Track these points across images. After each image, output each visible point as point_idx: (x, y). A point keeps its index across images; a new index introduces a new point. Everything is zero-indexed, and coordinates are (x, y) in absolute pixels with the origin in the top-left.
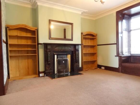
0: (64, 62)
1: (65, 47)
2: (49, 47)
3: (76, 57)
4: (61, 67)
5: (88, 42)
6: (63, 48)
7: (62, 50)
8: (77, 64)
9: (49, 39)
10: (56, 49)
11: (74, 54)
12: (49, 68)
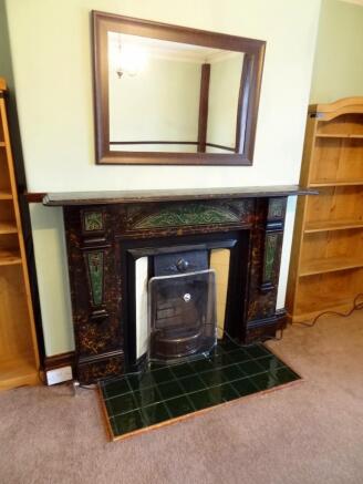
0: (187, 297)
1: (199, 213)
2: (92, 223)
3: (262, 263)
4: (174, 308)
5: (337, 161)
6: (189, 219)
7: (180, 232)
8: (264, 300)
9: (98, 163)
10: (141, 226)
11: (255, 249)
12: (97, 341)
